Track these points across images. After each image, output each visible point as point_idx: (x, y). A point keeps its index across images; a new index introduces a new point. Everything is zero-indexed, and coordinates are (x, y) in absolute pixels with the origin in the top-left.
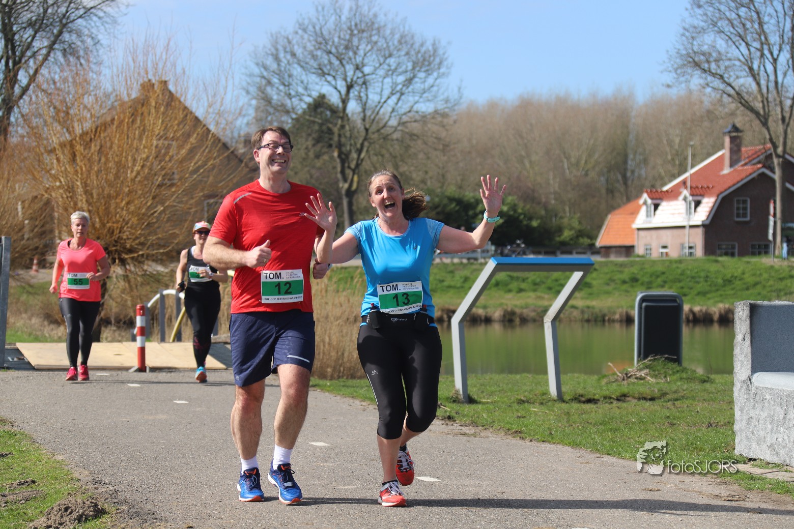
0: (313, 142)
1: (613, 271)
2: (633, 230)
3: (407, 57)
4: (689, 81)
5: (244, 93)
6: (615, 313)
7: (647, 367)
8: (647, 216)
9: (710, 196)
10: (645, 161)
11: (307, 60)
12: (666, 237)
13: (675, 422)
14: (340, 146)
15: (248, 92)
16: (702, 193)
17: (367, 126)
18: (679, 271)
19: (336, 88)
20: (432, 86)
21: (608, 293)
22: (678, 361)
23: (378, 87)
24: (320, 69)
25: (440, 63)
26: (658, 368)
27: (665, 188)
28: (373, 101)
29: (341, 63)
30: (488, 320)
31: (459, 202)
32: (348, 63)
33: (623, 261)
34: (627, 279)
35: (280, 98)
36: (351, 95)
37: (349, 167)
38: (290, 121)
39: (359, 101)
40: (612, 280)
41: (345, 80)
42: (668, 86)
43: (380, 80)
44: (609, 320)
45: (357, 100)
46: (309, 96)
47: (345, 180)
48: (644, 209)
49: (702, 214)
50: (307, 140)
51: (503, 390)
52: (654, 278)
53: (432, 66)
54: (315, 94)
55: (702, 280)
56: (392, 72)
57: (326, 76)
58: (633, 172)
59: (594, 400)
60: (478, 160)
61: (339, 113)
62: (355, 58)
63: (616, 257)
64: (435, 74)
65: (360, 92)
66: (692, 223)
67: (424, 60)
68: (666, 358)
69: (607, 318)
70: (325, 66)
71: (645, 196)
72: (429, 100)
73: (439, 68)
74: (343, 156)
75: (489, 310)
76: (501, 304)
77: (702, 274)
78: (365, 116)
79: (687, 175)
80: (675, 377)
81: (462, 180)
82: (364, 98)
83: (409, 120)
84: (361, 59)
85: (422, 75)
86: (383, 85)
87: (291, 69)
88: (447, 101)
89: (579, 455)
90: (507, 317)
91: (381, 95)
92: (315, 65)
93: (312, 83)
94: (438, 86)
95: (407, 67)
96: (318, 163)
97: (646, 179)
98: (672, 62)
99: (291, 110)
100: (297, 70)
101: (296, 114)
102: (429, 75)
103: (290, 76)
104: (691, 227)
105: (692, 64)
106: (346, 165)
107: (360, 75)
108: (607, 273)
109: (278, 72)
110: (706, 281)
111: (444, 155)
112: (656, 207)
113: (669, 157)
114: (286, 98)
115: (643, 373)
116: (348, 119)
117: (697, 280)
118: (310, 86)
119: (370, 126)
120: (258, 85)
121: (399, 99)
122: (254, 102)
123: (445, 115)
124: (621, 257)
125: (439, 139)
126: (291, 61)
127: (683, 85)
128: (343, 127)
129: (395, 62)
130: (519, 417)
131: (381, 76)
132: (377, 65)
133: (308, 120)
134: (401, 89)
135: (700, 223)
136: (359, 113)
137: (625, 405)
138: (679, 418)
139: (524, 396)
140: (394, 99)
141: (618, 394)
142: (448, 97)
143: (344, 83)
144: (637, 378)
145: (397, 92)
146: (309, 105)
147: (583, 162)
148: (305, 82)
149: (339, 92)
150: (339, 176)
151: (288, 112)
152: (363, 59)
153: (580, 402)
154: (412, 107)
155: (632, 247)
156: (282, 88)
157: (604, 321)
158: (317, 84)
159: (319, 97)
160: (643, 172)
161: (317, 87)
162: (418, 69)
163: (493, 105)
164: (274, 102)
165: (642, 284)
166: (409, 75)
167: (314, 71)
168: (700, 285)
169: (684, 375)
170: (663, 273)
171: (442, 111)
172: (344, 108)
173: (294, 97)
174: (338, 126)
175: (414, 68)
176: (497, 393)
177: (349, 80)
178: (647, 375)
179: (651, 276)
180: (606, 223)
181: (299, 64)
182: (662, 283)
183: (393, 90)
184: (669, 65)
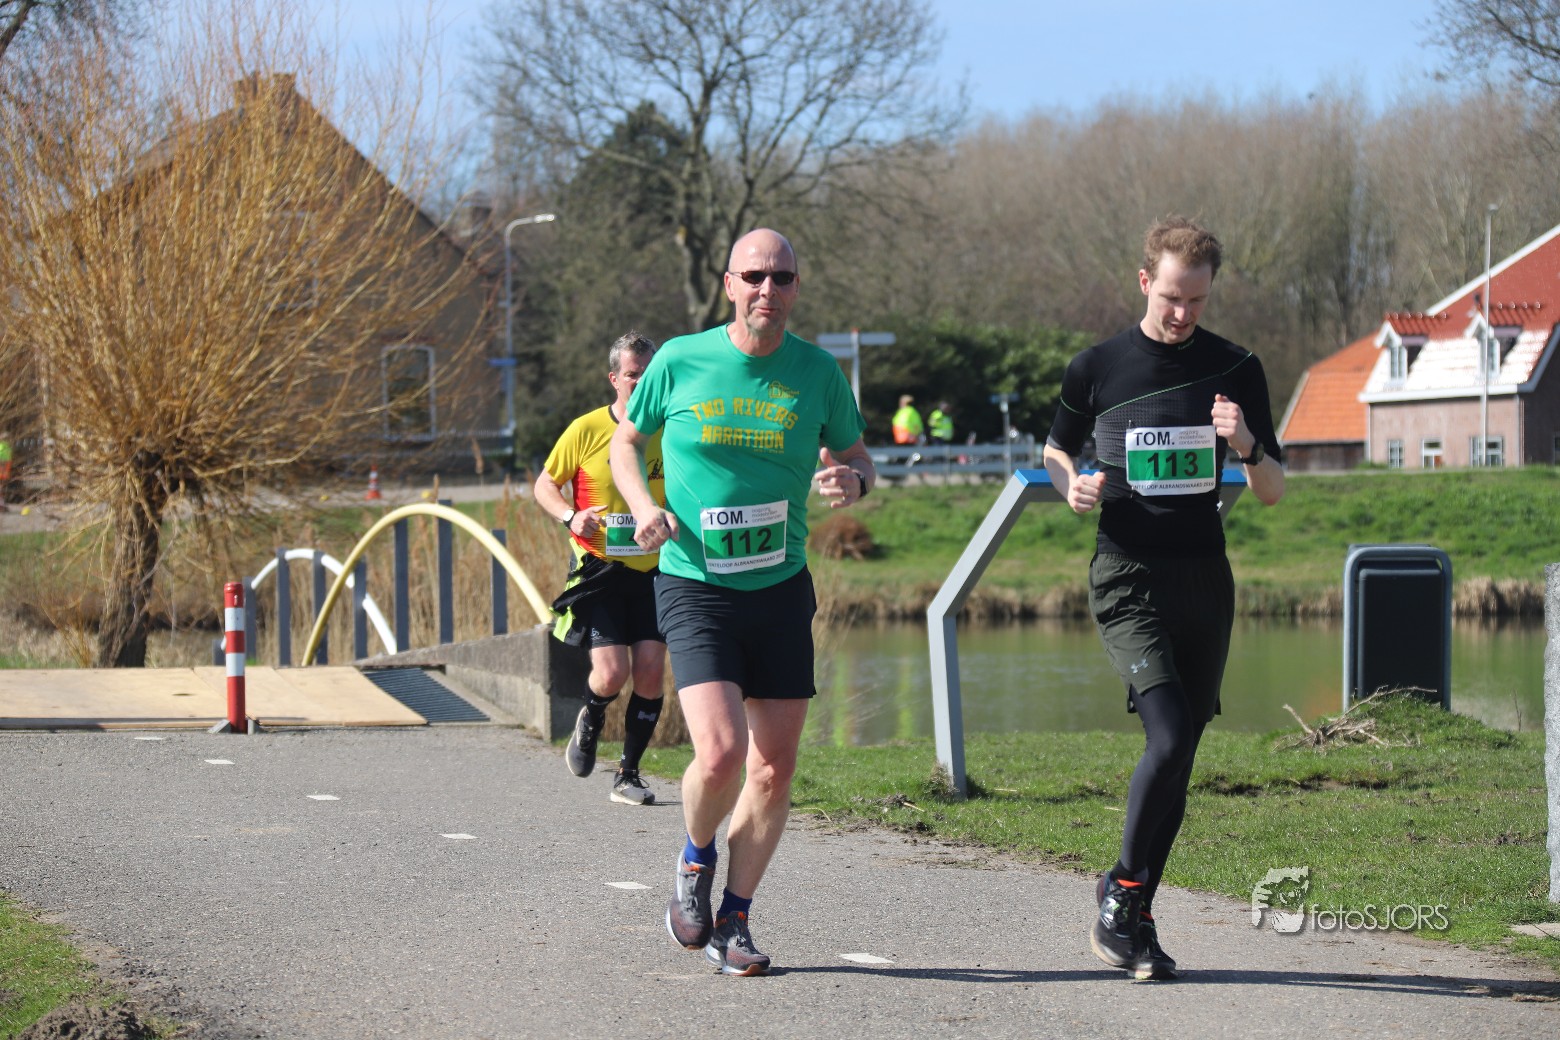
0: (628, 212)
1: (1313, 501)
2: (1360, 407)
3: (841, 16)
4: (1487, 66)
5: (470, 102)
6: (1318, 596)
7: (1371, 713)
8: (1393, 374)
9: (1536, 327)
10: (1390, 249)
11: (614, 25)
12: (1437, 421)
13: (1424, 833)
14: (689, 220)
15: (479, 99)
16: (1518, 321)
17: (751, 174)
18: (1466, 500)
19: (679, 89)
20: (899, 83)
21: (1302, 550)
22: (1442, 698)
23: (776, 85)
24: (644, 45)
25: (917, 30)
26: (1397, 715)
27: (1433, 311)
28: (764, 118)
29: (691, 30)
30: (1028, 615)
31: (963, 345)
32: (706, 30)
33: (1337, 478)
34: (1346, 520)
35: (553, 111)
36: (715, 104)
37: (711, 269)
38: (575, 164)
39: (732, 119)
40: (1311, 521)
41: (701, 70)
42: (1439, 77)
43: (781, 69)
44: (1305, 612)
45: (726, 115)
46: (619, 106)
47: (702, 298)
48: (1385, 356)
49: (1519, 368)
50: (614, 207)
51: (1045, 767)
52: (1407, 514)
53: (899, 36)
54: (632, 103)
55: (1517, 518)
56: (804, 52)
57: (658, 62)
58: (1362, 274)
59: (1250, 787)
60: (1005, 249)
61: (685, 145)
62: (722, 19)
63: (1322, 468)
64: (906, 56)
65: (733, 98)
66: (1494, 390)
67: (880, 23)
68: (1414, 694)
69: (1299, 608)
70: (655, 37)
71: (1388, 328)
72: (891, 115)
73: (914, 42)
74: (698, 244)
75: (1030, 591)
76: (1058, 579)
77: (1518, 506)
78: (745, 151)
79: (1482, 280)
80: (1433, 736)
81: (969, 296)
82: (744, 113)
83: (847, 160)
84: (735, 21)
85: (875, 57)
86: (786, 80)
87: (577, 46)
88: (933, 116)
89: (1203, 905)
90: (1072, 607)
91: (782, 103)
92: (633, 38)
93: (624, 78)
94: (912, 82)
95: (841, 38)
96: (642, 260)
97: (1392, 288)
98: (1447, 23)
99: (577, 140)
100: (590, 49)
101: (589, 148)
102: (891, 56)
103: (575, 61)
104: (1492, 398)
105: (1494, 26)
106: (704, 263)
107: (734, 58)
108: (1300, 506)
109: (547, 54)
110: (1528, 522)
111: (928, 239)
112: (1414, 353)
113: (1445, 240)
114: (566, 111)
115: (1360, 728)
116: (709, 158)
117: (1507, 518)
118: (621, 85)
119: (758, 175)
120: (502, 84)
121: (822, 114)
122: (491, 121)
123: (928, 148)
124: (1333, 467)
125: (914, 202)
126: (576, 28)
127: (1473, 75)
128: (695, 177)
129: (812, 28)
130: (1077, 826)
131: (781, 61)
132: (773, 35)
133: (616, 163)
134: (829, 89)
135: (1513, 389)
136: (733, 145)
137: (1317, 797)
138: (1434, 824)
139: (1092, 781)
140: (813, 111)
141: (1304, 775)
142: (936, 108)
143: (697, 77)
144: (1347, 739)
145: (820, 95)
146: (618, 127)
147: (1247, 252)
148: (610, 74)
149: (687, 97)
150: (688, 288)
151: (568, 144)
152: (741, 22)
153: (1218, 791)
154: (853, 130)
155: (1360, 445)
156: (556, 88)
157: (1293, 614)
158: (636, 79)
159: (640, 109)
160: (1385, 274)
161: (637, 87)
162: (866, 42)
163: (1039, 125)
164: (536, 120)
165: (1381, 529)
166: (846, 57)
167: (628, 49)
168: (1514, 530)
169: (1455, 732)
170: (1429, 504)
171: (923, 139)
172: (700, 134)
173: (583, 109)
174: (685, 175)
175: (856, 41)
176: (1030, 774)
177: (709, 70)
178: (1371, 731)
179: (1400, 511)
180: (1299, 390)
181: (595, 34)
182: (1426, 528)
183: (809, 93)
184: (1441, 29)
